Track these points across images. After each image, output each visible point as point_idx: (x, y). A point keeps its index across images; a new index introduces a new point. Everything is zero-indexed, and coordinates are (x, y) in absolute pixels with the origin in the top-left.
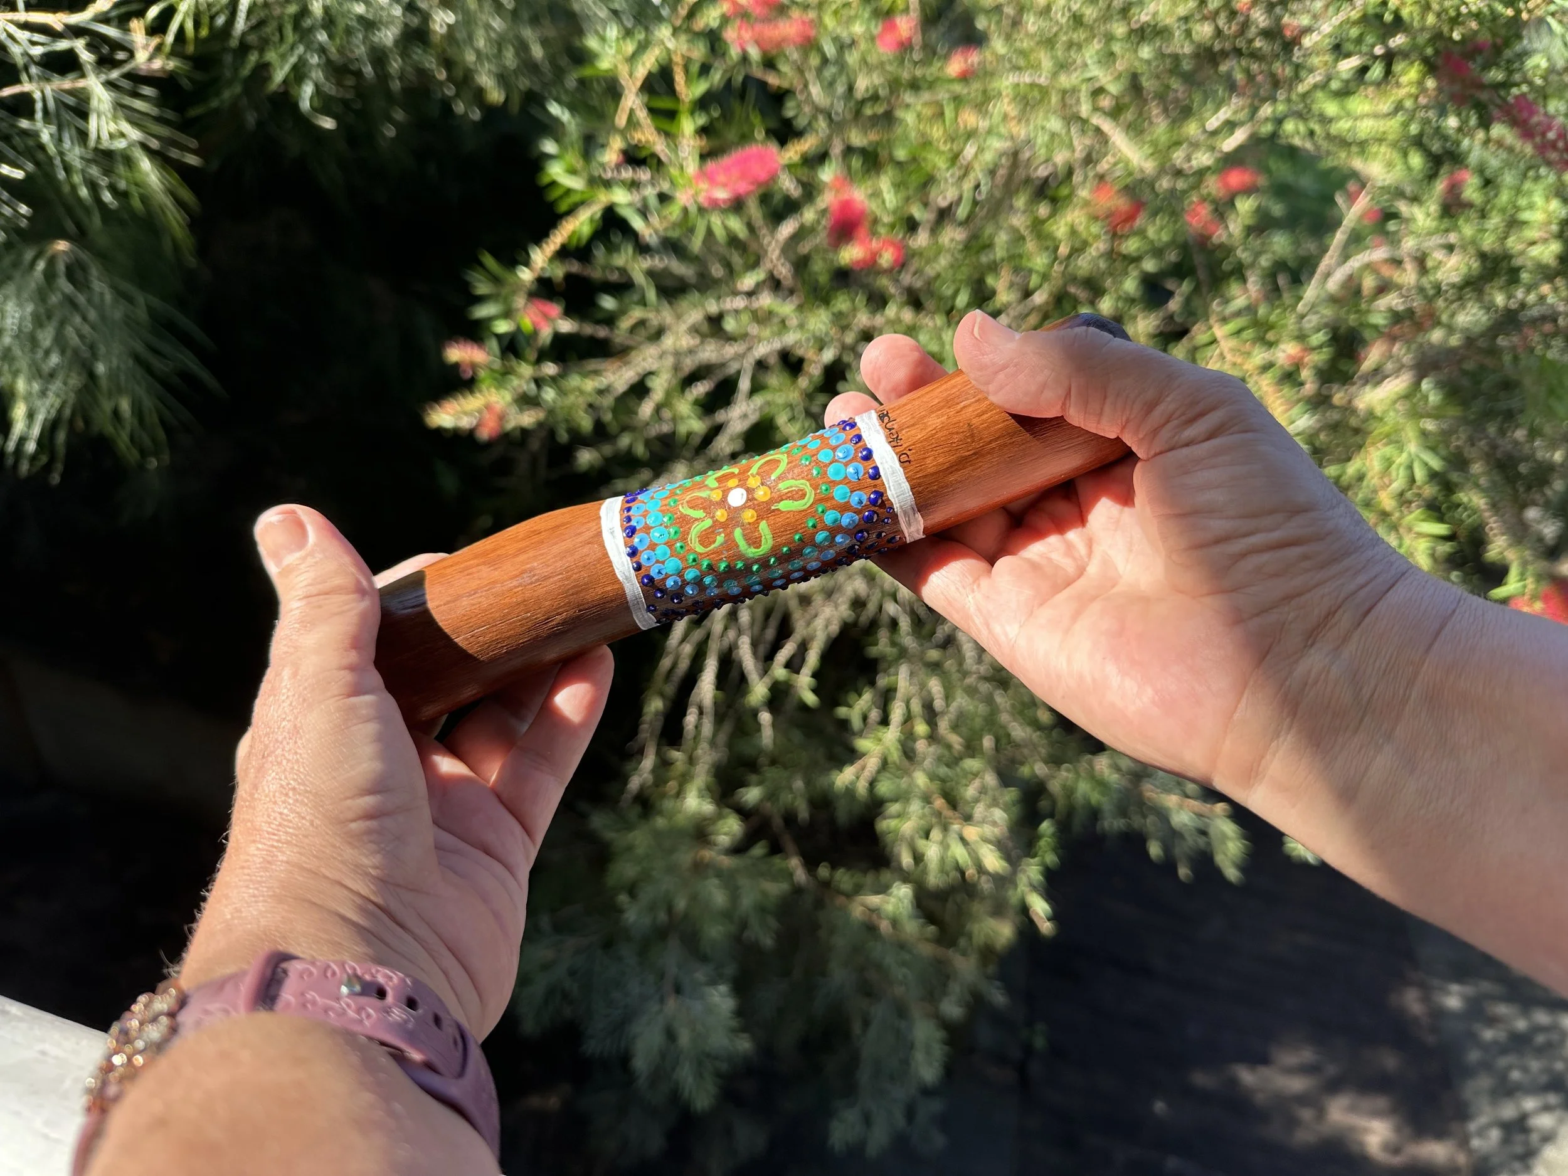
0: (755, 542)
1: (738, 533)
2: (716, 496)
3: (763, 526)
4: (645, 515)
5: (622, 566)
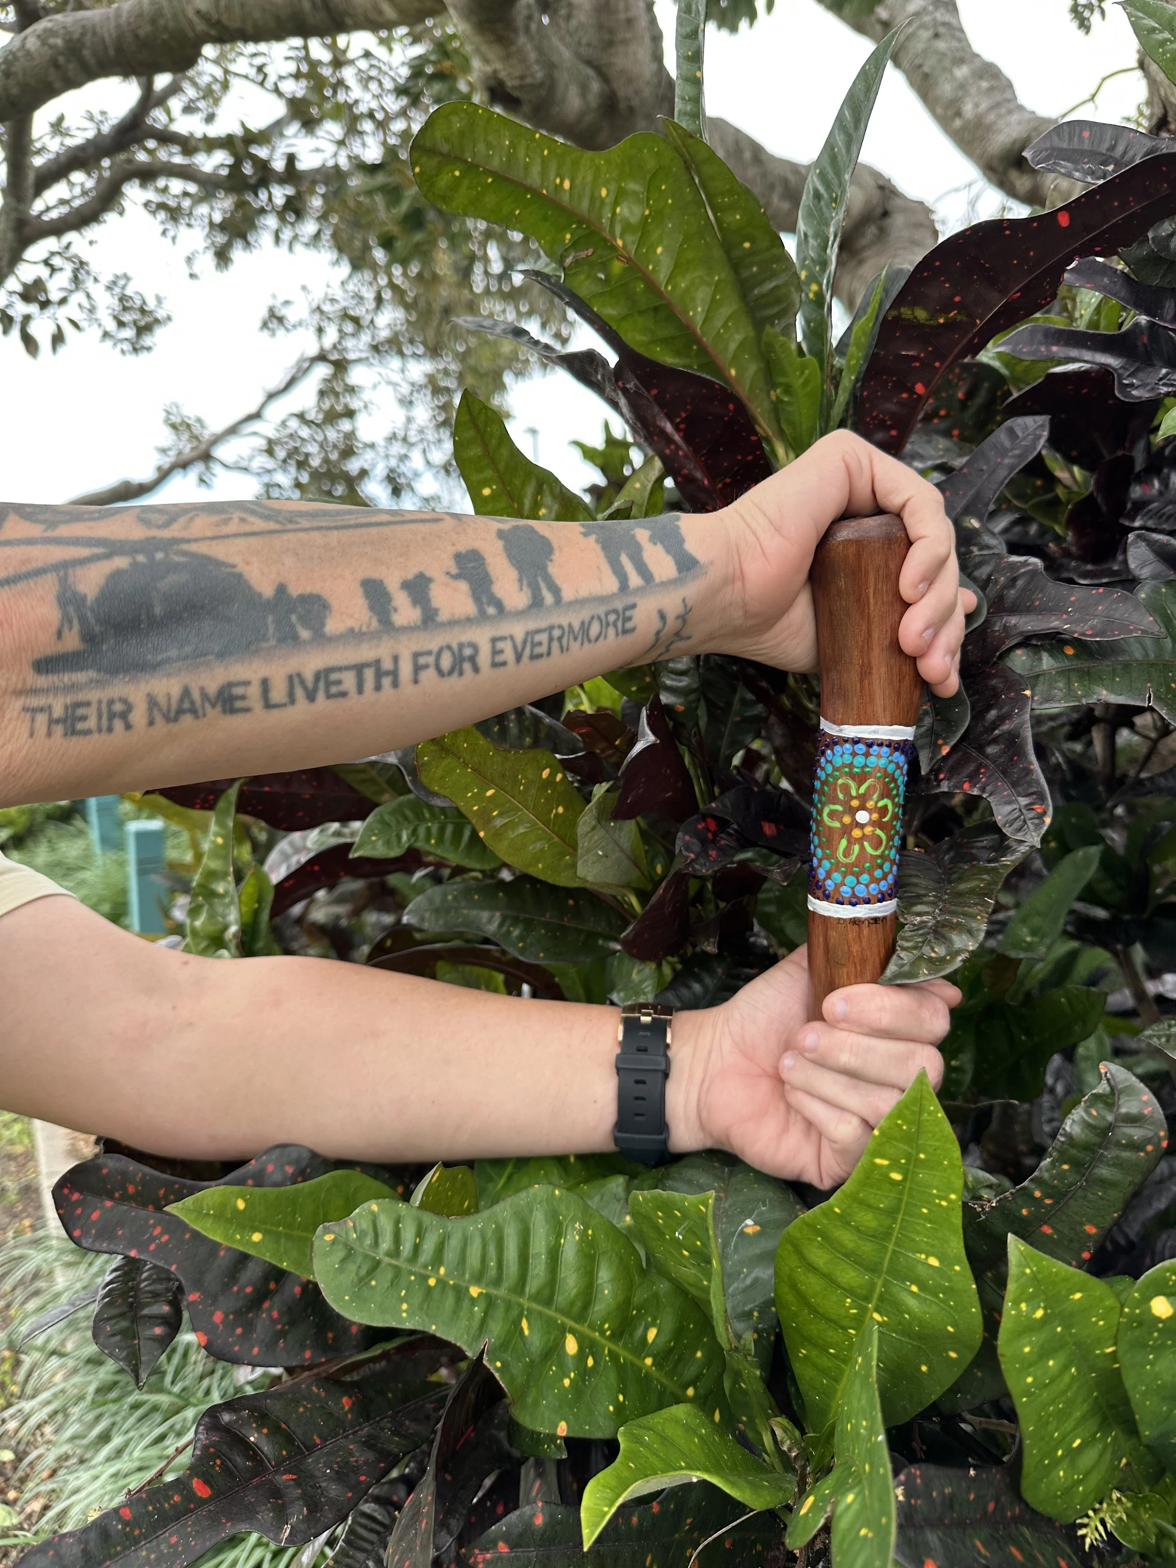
0: (832, 814)
1: (839, 808)
2: (870, 804)
3: (837, 824)
4: (879, 756)
5: (850, 731)
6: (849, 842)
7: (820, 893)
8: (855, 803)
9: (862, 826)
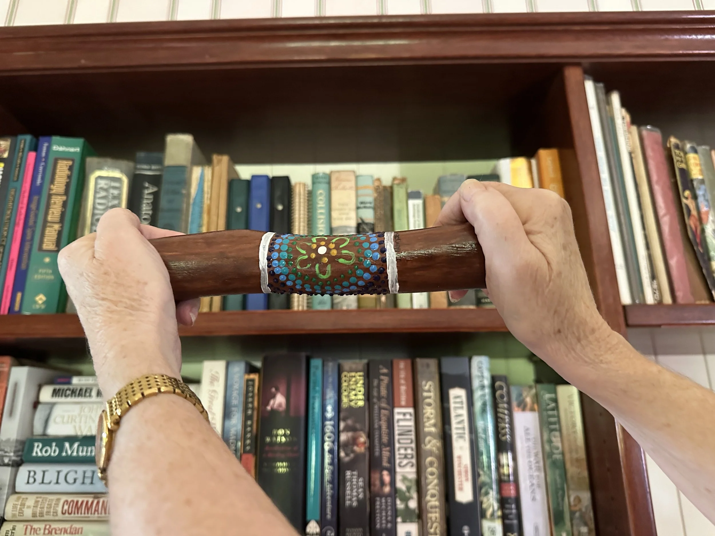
6: (340, 257)
7: (383, 276)
8: (313, 256)
9: (329, 250)
